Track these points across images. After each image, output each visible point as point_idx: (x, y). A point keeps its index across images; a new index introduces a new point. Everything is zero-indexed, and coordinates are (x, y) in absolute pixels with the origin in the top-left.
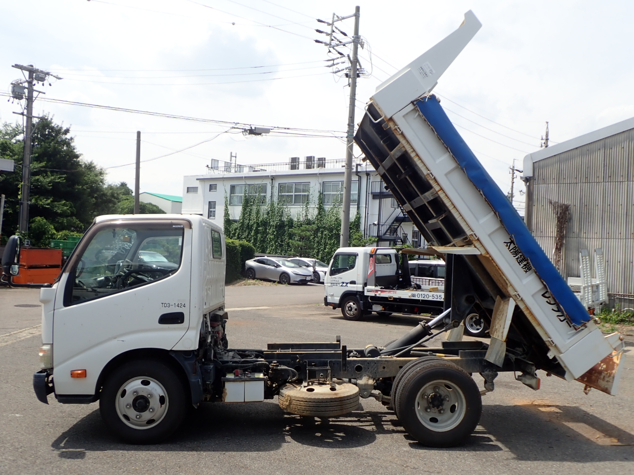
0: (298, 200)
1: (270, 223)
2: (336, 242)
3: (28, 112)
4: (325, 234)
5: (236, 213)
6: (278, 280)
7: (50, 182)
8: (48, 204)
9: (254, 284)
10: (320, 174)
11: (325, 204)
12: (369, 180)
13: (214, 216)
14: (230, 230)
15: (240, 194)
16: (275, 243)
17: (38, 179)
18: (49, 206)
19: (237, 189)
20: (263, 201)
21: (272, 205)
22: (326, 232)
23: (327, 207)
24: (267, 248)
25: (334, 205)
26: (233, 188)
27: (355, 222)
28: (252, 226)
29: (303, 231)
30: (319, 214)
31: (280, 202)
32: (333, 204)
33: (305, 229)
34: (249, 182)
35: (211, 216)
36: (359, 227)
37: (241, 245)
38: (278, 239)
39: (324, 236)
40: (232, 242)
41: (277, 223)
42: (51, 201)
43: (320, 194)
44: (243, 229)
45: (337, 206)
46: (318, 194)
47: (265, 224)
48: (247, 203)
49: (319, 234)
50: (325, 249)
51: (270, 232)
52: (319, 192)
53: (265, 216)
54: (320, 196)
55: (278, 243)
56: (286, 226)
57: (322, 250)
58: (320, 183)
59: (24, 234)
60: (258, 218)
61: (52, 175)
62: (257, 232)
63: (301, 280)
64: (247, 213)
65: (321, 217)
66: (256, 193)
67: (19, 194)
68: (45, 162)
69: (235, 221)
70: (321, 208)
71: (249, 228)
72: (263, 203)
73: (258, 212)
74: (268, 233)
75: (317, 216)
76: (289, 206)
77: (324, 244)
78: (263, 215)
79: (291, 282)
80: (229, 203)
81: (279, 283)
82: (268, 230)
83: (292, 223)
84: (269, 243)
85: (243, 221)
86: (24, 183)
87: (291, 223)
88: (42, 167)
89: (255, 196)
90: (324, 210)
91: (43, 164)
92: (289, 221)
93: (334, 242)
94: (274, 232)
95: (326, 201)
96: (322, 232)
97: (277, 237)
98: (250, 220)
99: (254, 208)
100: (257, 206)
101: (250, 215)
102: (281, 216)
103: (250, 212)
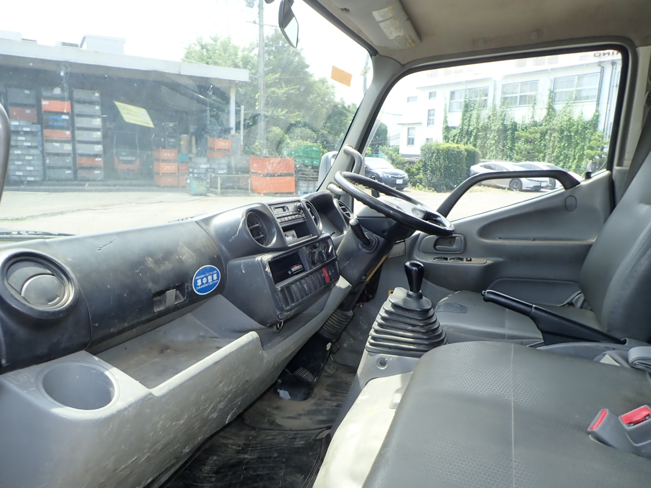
0: (523, 100)
1: (491, 127)
2: (566, 145)
3: (260, 21)
4: (554, 137)
5: (456, 120)
6: (508, 186)
7: (284, 93)
8: (283, 115)
9: (481, 191)
10: (552, 69)
11: (555, 103)
12: (614, 70)
13: (433, 124)
14: (450, 136)
15: (460, 100)
16: (496, 147)
17: (274, 91)
18: (283, 117)
19: (457, 95)
20: (484, 105)
21: (494, 109)
22: (555, 134)
23: (558, 107)
24: (486, 153)
25: (567, 104)
26: (453, 93)
27: (592, 121)
28: (472, 131)
29: (531, 133)
30: (548, 114)
31: (503, 104)
32: (566, 102)
33: (534, 131)
34: (470, 86)
35: (430, 124)
36: (597, 127)
37: (466, 150)
38: (499, 144)
39: (552, 139)
40: (458, 147)
41: (499, 127)
42: (287, 113)
43: (551, 92)
44: (462, 136)
45: (570, 104)
46: (548, 93)
47: (486, 129)
48: (467, 107)
49: (547, 137)
50: (553, 152)
51: (491, 137)
52: (550, 90)
53: (486, 121)
54: (550, 95)
55: (500, 148)
56: (509, 129)
57: (549, 154)
58: (551, 81)
59: (262, 144)
60: (478, 123)
61: (286, 87)
62: (476, 138)
63: (536, 187)
64: (466, 119)
65: (551, 118)
66: (476, 97)
67: (256, 106)
68: (279, 74)
69: (454, 128)
70: (551, 108)
71: (469, 134)
72: (483, 107)
73: (478, 118)
74: (489, 139)
75: (545, 117)
76: (513, 109)
77: (552, 147)
78: (484, 120)
79: (524, 188)
80: (449, 109)
81: (509, 189)
82: (488, 135)
83: (516, 126)
84: (489, 149)
85: (463, 127)
86: (260, 93)
87: (514, 127)
88: (276, 79)
89: (476, 100)
90: (554, 110)
91: (278, 75)
92: (512, 125)
93: (564, 145)
94: (495, 137)
95: (557, 99)
96: (551, 134)
97: (497, 142)
98: (469, 125)
99: (474, 113)
100: (477, 111)
101: (469, 120)
102: (504, 120)
103: (470, 117)
